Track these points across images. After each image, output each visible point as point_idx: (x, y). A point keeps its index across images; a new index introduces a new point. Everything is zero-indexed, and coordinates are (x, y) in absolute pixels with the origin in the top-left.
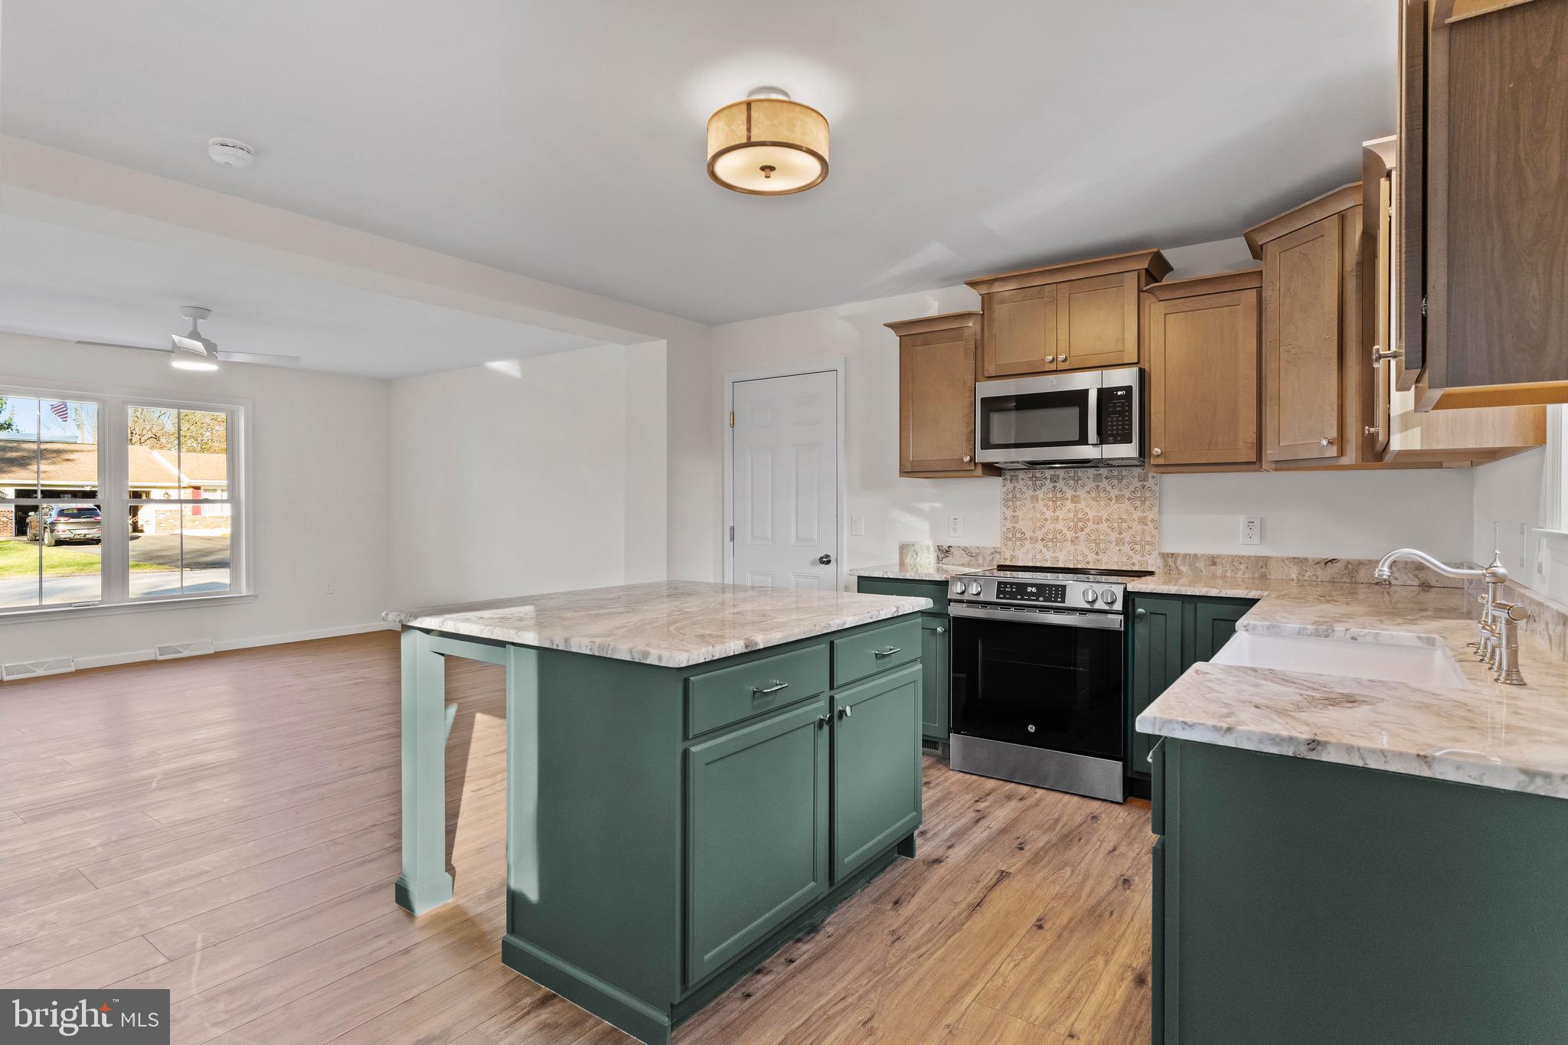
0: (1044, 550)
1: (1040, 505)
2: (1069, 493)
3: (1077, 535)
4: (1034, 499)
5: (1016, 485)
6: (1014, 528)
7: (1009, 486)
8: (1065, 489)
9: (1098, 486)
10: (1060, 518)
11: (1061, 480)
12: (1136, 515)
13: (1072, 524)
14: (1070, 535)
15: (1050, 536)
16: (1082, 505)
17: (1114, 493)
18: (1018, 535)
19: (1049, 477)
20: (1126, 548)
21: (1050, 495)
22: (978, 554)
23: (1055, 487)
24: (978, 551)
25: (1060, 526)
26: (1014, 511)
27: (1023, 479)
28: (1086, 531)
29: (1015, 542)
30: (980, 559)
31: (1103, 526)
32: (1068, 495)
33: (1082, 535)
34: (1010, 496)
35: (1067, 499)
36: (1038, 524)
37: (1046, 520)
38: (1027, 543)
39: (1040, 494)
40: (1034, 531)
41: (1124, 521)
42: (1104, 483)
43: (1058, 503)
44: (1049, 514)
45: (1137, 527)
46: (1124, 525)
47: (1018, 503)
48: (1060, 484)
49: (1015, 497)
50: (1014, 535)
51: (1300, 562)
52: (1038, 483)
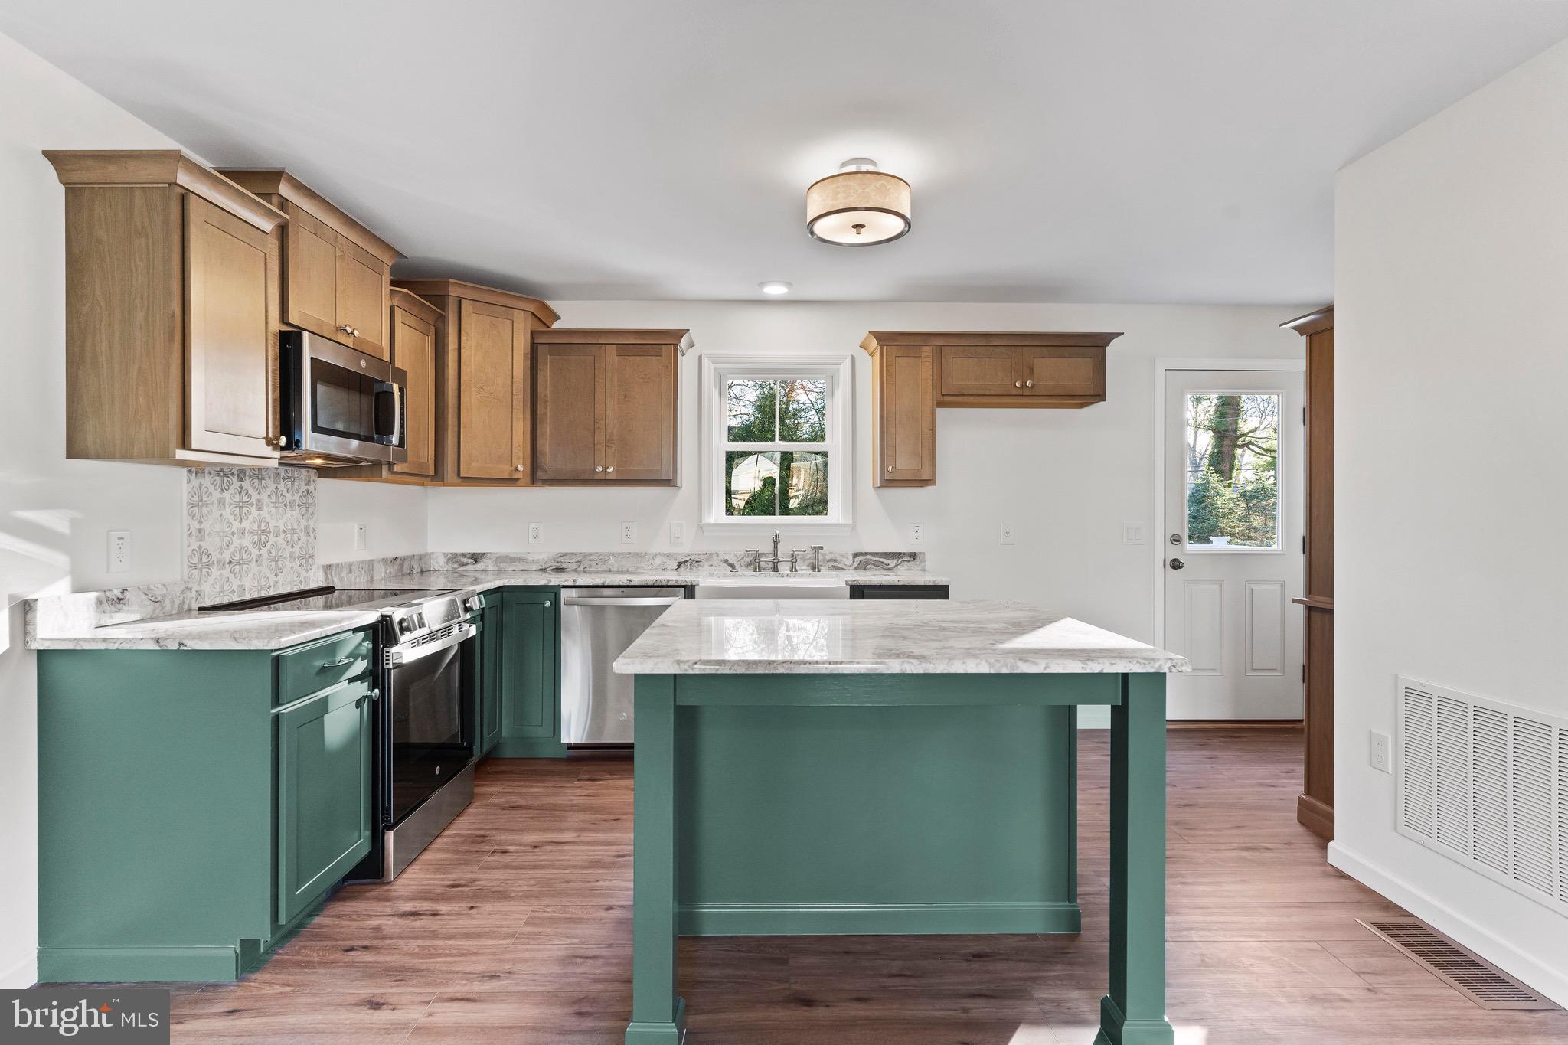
0: (231, 576)
1: (227, 512)
2: (255, 496)
3: (261, 552)
4: (221, 502)
5: (202, 481)
6: (200, 547)
7: (195, 482)
8: (251, 491)
9: (277, 488)
10: (247, 531)
11: (247, 478)
12: (304, 523)
13: (256, 538)
14: (255, 552)
15: (237, 558)
16: (264, 513)
17: (289, 497)
18: (205, 559)
19: (236, 473)
20: (296, 565)
21: (237, 499)
22: (164, 597)
23: (241, 487)
24: (164, 591)
25: (246, 542)
26: (200, 522)
27: (210, 473)
28: (268, 545)
29: (201, 569)
30: (167, 603)
31: (280, 540)
32: (253, 500)
33: (264, 551)
34: (196, 498)
35: (252, 504)
36: (226, 540)
37: (233, 534)
38: (214, 569)
39: (227, 495)
40: (221, 552)
41: (294, 531)
42: (282, 486)
43: (245, 509)
44: (236, 525)
45: (304, 538)
46: (295, 536)
47: (205, 510)
48: (246, 484)
49: (201, 501)
50: (201, 560)
51: (384, 561)
52: (226, 479)
